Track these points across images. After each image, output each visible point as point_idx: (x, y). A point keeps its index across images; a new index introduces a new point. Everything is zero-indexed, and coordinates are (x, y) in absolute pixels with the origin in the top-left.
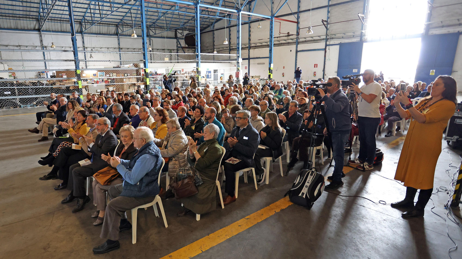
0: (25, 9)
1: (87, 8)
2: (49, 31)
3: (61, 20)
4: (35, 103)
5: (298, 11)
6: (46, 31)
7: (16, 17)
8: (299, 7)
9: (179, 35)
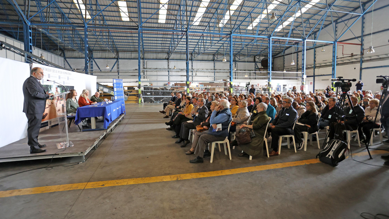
0: (162, 47)
1: (196, 45)
2: (174, 60)
3: (181, 53)
4: (162, 101)
5: (362, 35)
6: (172, 59)
7: (157, 52)
8: (363, 31)
9: (257, 60)
